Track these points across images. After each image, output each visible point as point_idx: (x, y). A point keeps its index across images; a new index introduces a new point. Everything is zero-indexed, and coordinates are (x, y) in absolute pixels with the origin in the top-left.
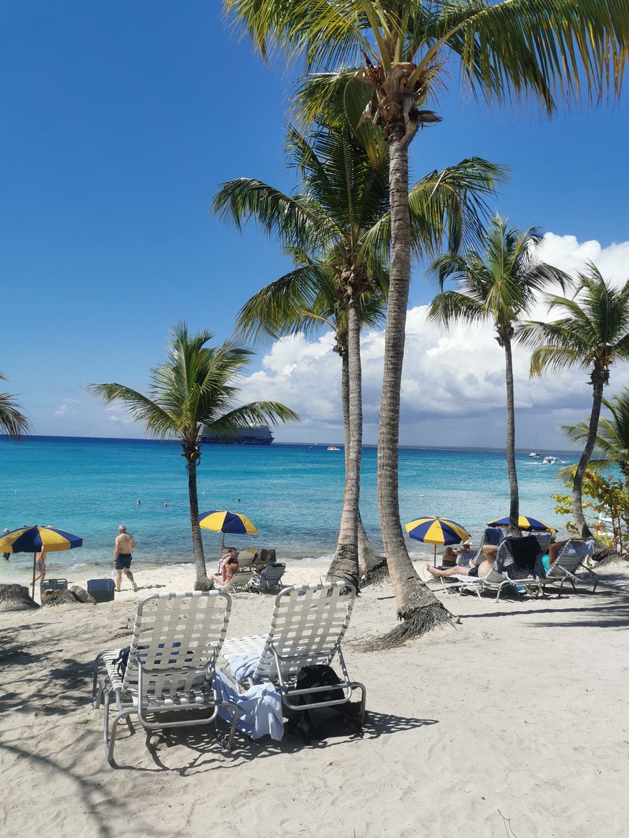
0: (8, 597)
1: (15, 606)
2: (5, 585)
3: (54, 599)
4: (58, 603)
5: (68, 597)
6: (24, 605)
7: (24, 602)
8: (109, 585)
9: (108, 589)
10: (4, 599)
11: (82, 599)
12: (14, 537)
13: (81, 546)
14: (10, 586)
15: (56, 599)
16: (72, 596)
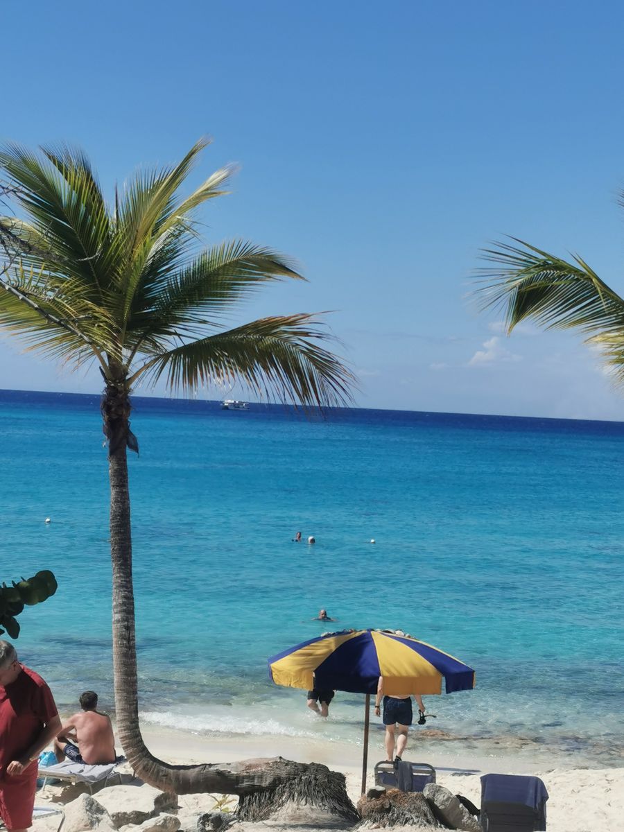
0: (300, 794)
1: (314, 816)
2: (295, 764)
3: (384, 810)
4: (393, 822)
5: (417, 809)
6: (336, 816)
7: (333, 810)
8: (532, 791)
9: (529, 802)
10: (291, 796)
11: (451, 819)
12: (319, 652)
13: (470, 687)
14: (305, 768)
15: (388, 810)
16: (425, 808)
